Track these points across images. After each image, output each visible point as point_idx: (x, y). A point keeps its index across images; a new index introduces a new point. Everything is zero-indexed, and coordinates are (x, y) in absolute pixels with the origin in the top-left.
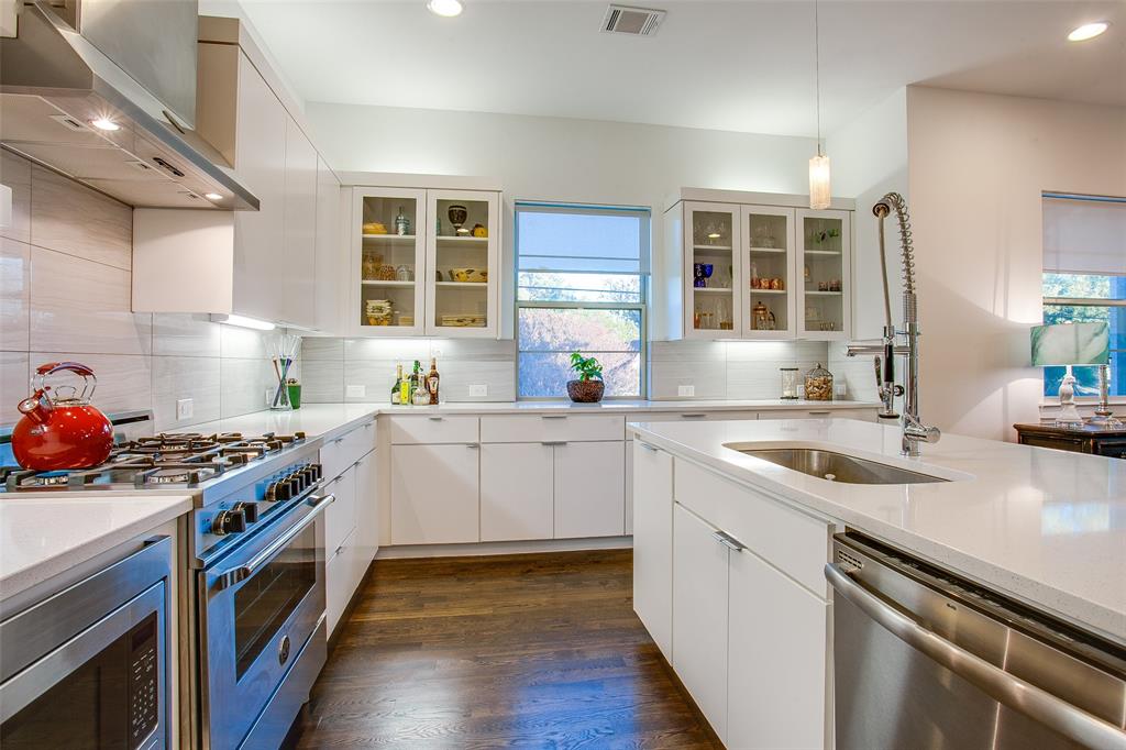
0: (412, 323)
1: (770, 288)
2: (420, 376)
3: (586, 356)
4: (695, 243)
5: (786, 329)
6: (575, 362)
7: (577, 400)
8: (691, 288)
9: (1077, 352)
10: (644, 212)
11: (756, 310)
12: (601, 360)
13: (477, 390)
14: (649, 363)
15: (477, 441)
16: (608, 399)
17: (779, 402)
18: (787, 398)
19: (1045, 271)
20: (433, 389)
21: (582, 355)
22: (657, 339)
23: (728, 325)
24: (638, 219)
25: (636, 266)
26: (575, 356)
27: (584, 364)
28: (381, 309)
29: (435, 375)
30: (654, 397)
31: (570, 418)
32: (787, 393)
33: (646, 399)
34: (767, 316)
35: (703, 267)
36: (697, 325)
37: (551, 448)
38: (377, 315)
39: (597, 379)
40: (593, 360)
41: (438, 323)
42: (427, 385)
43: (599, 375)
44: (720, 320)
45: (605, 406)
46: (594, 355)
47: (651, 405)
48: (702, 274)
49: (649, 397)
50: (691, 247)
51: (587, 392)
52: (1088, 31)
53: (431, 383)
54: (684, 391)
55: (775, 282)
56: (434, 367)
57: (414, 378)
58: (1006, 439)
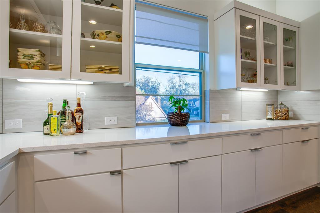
0: (60, 69)
2: (67, 112)
8: (240, 60)
13: (111, 121)
14: (208, 103)
15: (119, 168)
20: (79, 122)
28: (32, 57)
29: (81, 111)
30: (211, 121)
32: (268, 117)
33: (205, 122)
37: (176, 167)
38: (28, 61)
41: (83, 70)
42: (73, 119)
49: (207, 120)
50: (239, 36)
53: (77, 116)
54: (224, 116)
56: (79, 105)
57: (63, 113)
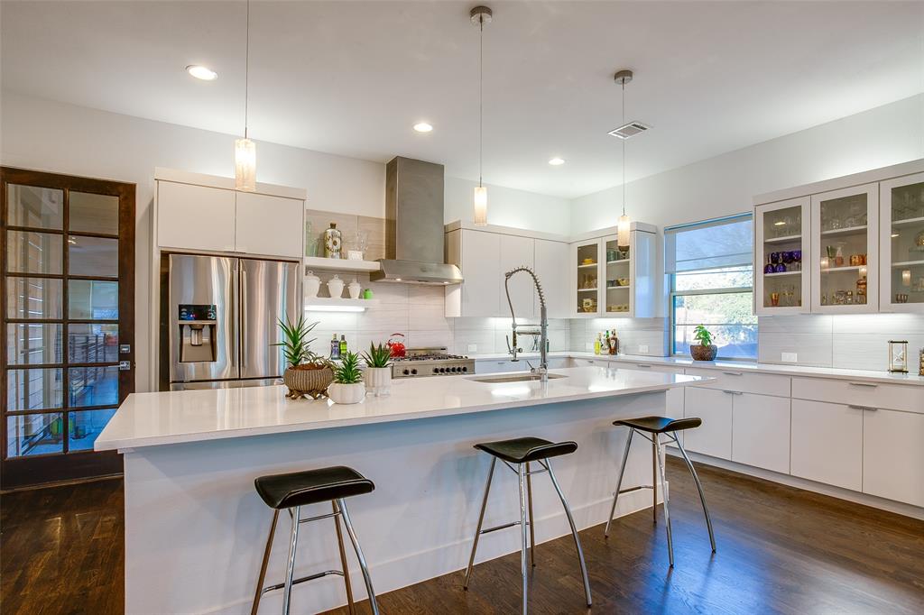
5: (866, 303)
8: (761, 276)
13: (643, 349)
20: (612, 347)
30: (760, 361)
36: (775, 303)
38: (587, 306)
50: (761, 242)
53: (611, 343)
54: (786, 357)
56: (614, 334)
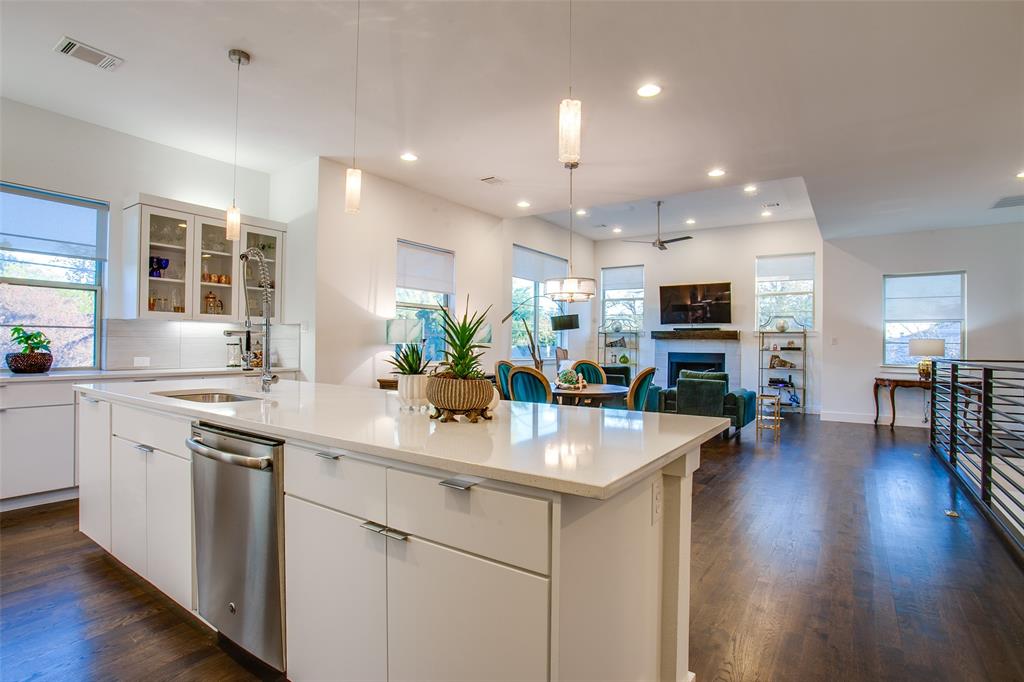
1: (219, 282)
3: (30, 331)
4: (151, 241)
5: (230, 314)
6: (16, 335)
7: (17, 370)
8: (146, 278)
9: (406, 335)
10: (102, 206)
11: (207, 298)
12: (49, 334)
14: (104, 339)
16: (56, 370)
17: (225, 369)
18: (232, 366)
19: (398, 286)
21: (25, 329)
22: (111, 318)
23: (180, 309)
24: (95, 211)
25: (92, 252)
26: (16, 330)
27: (28, 338)
30: (109, 368)
31: (9, 387)
32: (231, 363)
33: (101, 369)
34: (215, 303)
35: (159, 261)
36: (152, 307)
39: (44, 351)
40: (39, 334)
43: (46, 348)
44: (175, 304)
45: (51, 375)
46: (41, 330)
47: (104, 373)
48: (157, 265)
49: (103, 367)
50: (147, 243)
51: (32, 362)
52: (409, 157)
54: (139, 361)
55: (224, 278)
58: (374, 387)
